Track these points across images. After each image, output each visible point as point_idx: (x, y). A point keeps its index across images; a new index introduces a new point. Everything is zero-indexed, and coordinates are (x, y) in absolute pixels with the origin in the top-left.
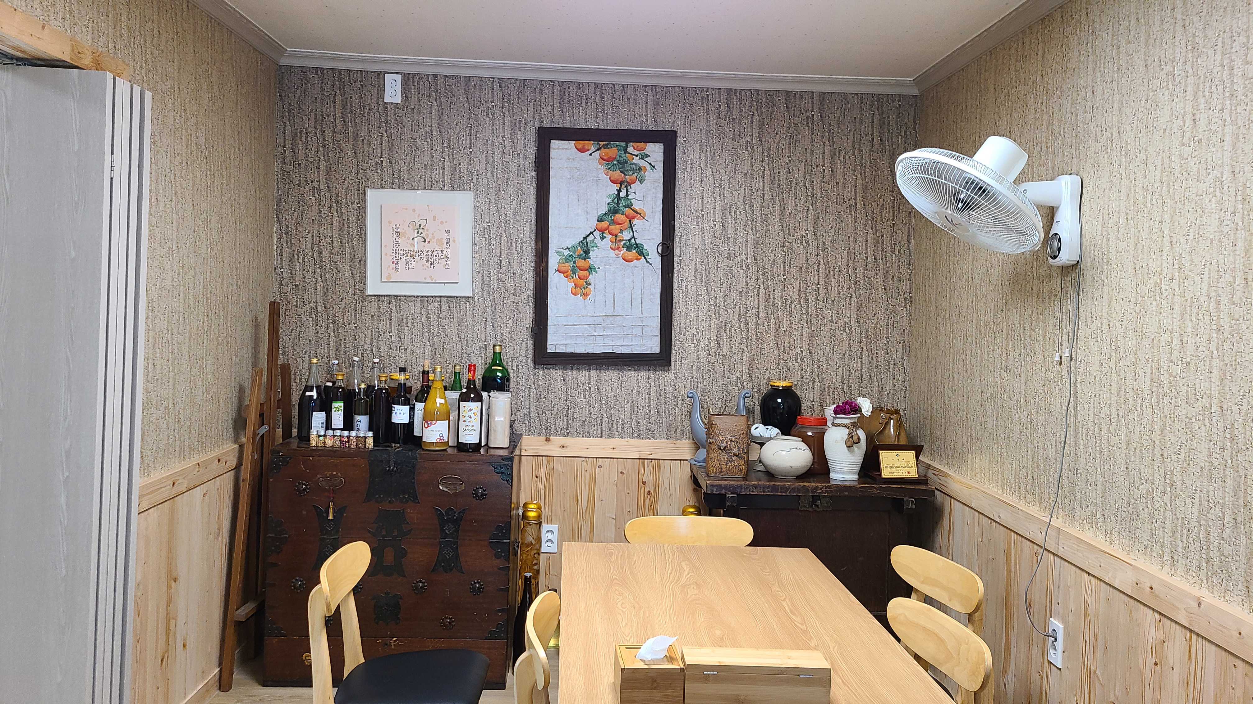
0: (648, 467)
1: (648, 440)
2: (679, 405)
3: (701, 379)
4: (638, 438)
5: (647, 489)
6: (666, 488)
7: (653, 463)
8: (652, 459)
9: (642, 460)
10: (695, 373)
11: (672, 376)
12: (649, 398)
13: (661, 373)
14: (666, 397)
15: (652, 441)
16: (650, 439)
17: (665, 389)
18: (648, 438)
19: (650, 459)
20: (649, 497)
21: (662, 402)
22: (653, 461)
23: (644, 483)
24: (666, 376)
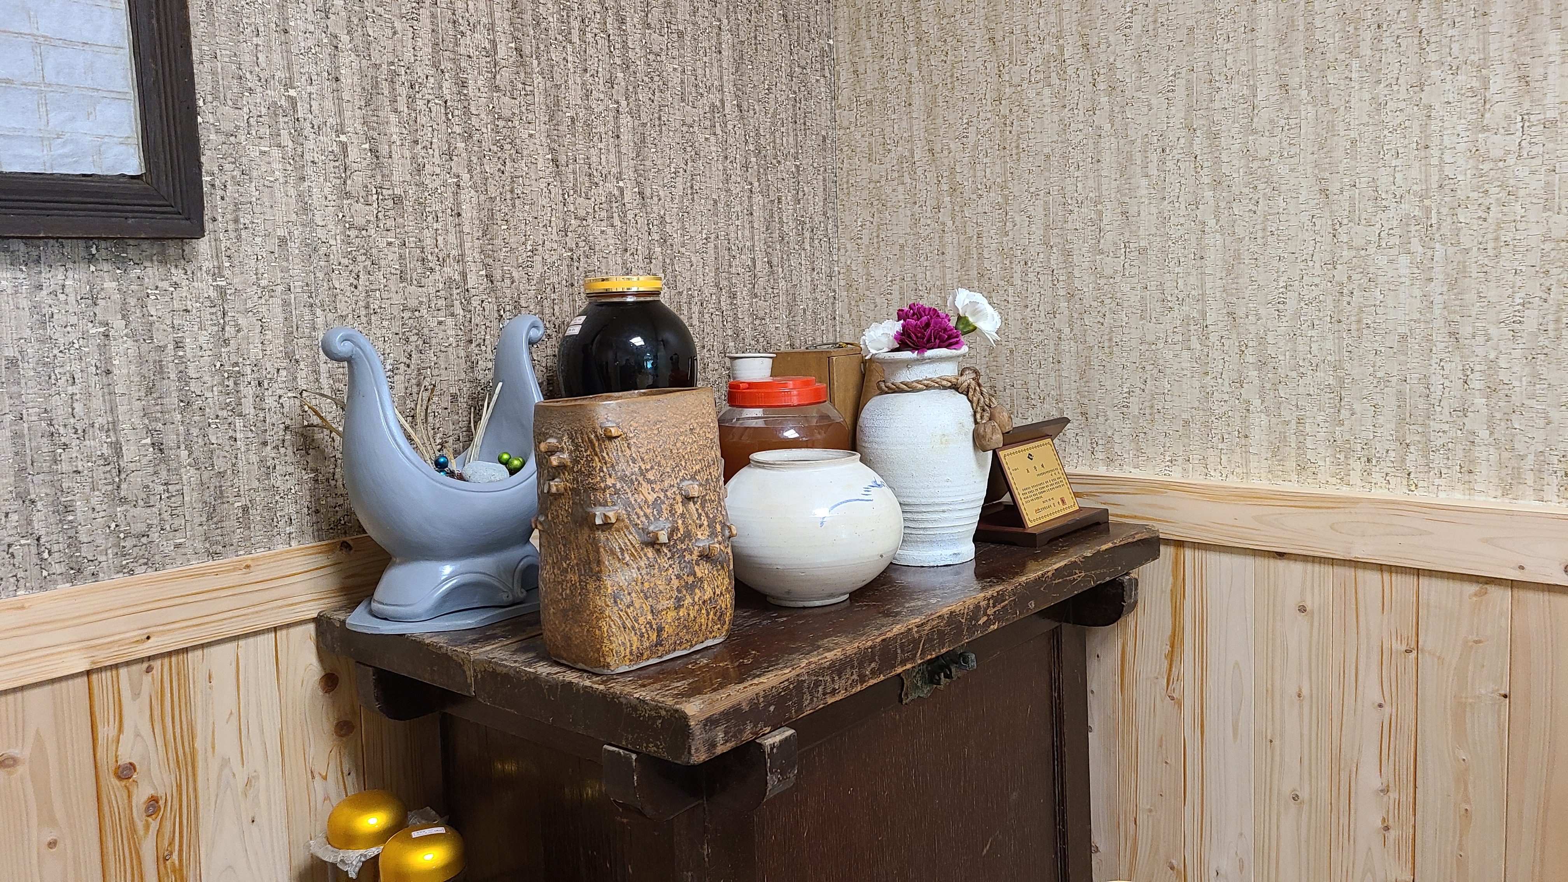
0: (136, 695)
1: (120, 578)
2: (248, 407)
3: (323, 295)
4: (72, 580)
5: (142, 794)
6: (225, 762)
7: (156, 671)
8: (149, 658)
9: (107, 676)
10: (296, 269)
11: (205, 286)
12: (110, 392)
13: (152, 273)
14: (184, 378)
15: (142, 574)
16: (131, 572)
17: (178, 345)
18: (121, 569)
19: (141, 660)
20: (154, 825)
21: (172, 400)
22: (157, 664)
23: (126, 772)
24: (176, 285)
